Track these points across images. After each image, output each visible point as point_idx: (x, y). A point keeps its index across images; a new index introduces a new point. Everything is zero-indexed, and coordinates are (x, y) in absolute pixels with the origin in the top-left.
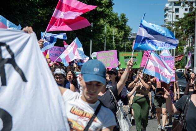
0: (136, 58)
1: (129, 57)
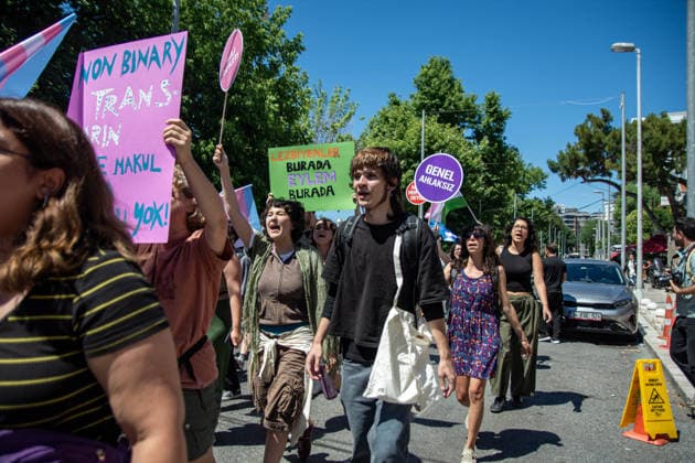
0: (329, 167)
1: (304, 163)
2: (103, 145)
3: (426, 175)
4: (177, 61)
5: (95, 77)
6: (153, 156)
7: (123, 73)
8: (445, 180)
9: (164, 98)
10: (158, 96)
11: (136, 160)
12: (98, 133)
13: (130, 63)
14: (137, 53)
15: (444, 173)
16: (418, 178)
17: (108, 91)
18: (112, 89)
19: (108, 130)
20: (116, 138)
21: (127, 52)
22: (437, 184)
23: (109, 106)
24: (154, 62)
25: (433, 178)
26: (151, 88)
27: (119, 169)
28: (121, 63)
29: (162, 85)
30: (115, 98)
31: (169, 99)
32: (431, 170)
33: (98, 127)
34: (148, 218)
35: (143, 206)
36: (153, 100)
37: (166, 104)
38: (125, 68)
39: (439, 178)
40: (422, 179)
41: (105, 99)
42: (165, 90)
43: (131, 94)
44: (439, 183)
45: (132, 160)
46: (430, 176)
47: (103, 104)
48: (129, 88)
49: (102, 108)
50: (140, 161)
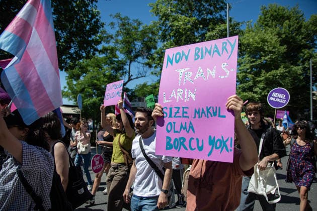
2: (185, 100)
3: (272, 97)
4: (232, 52)
5: (177, 62)
6: (219, 108)
7: (195, 60)
8: (281, 99)
9: (225, 74)
10: (220, 72)
11: (208, 110)
12: (181, 93)
13: (200, 54)
14: (204, 49)
15: (281, 96)
16: (269, 98)
17: (186, 69)
18: (189, 69)
19: (188, 92)
20: (193, 96)
21: (197, 48)
22: (278, 100)
23: (187, 78)
24: (216, 53)
25: (276, 98)
26: (215, 67)
27: (197, 115)
28: (194, 54)
29: (223, 66)
30: (191, 73)
31: (228, 74)
32: (275, 94)
33: (181, 90)
34: (218, 145)
35: (214, 138)
36: (217, 74)
37: (226, 77)
38: (196, 57)
39: (279, 98)
40: (271, 99)
41: (184, 74)
42: (224, 69)
43: (201, 71)
44: (279, 100)
45: (205, 110)
46: (275, 97)
47: (183, 77)
48: (200, 68)
49: (183, 78)
50: (211, 110)
